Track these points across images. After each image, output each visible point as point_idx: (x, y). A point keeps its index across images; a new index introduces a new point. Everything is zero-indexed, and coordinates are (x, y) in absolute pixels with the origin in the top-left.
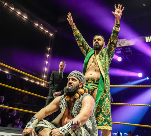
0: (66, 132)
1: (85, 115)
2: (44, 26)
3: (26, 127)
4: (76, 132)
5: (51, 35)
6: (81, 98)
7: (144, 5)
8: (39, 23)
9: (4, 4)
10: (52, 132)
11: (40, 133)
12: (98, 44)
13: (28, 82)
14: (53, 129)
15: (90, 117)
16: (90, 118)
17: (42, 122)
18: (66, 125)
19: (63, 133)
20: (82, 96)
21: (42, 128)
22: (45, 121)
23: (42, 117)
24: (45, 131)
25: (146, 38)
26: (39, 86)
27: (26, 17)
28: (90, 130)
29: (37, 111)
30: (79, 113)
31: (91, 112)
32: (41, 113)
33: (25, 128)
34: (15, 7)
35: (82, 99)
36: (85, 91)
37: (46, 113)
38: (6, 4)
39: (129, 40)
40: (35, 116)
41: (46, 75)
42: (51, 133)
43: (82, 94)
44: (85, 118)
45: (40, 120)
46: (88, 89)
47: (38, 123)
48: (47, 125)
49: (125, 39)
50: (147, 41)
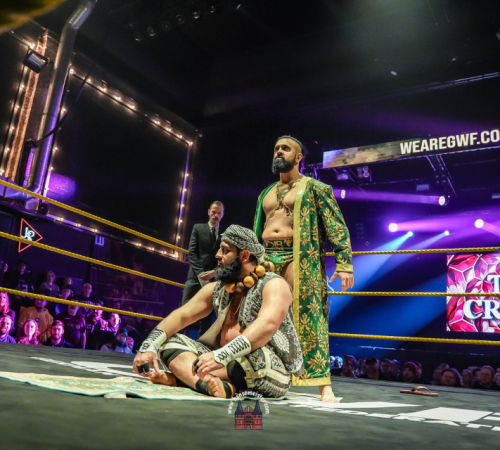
0: (229, 359)
1: (271, 322)
2: (173, 126)
3: (141, 349)
4: (251, 358)
5: (190, 143)
6: (258, 286)
7: (394, 73)
8: (163, 118)
9: (85, 81)
10: (197, 361)
11: (174, 362)
12: (283, 159)
13: (143, 252)
14: (200, 353)
15: (283, 325)
16: (283, 327)
17: (174, 339)
18: (229, 344)
19: (222, 362)
20: (260, 281)
21: (175, 353)
22: (182, 336)
23: (175, 329)
24: (182, 359)
25: (401, 145)
26: (168, 260)
27: (133, 107)
28: (284, 353)
29: (165, 314)
30: (256, 317)
31: (283, 313)
32: (174, 319)
33: (139, 354)
34: (108, 87)
35: (262, 286)
36: (268, 268)
37: (184, 319)
38: (89, 81)
39: (363, 150)
40: (160, 326)
41: (181, 234)
42: (195, 364)
43: (262, 277)
44: (271, 327)
45: (171, 336)
46: (275, 264)
47: (166, 342)
48: (185, 344)
49: (356, 149)
50: (403, 152)
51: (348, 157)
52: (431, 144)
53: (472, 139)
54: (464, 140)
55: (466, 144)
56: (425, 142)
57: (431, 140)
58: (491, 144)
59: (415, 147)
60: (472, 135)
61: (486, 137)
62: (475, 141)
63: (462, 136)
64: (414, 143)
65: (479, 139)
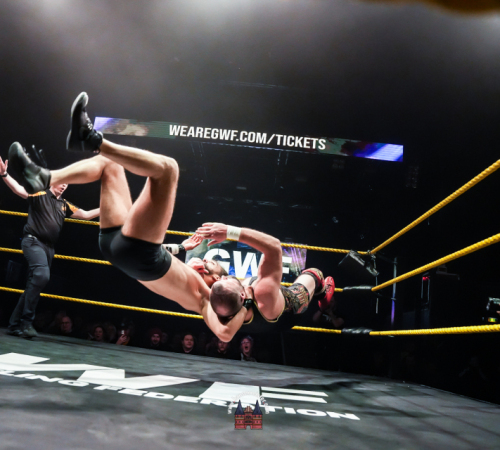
25: (171, 126)
39: (134, 124)
49: (127, 121)
50: (171, 134)
51: (119, 127)
52: (197, 132)
53: (233, 135)
54: (226, 135)
55: (227, 138)
56: (192, 128)
57: (198, 128)
58: (247, 142)
59: (182, 131)
60: (233, 131)
61: (245, 136)
62: (235, 138)
63: (225, 131)
64: (183, 127)
65: (238, 137)
